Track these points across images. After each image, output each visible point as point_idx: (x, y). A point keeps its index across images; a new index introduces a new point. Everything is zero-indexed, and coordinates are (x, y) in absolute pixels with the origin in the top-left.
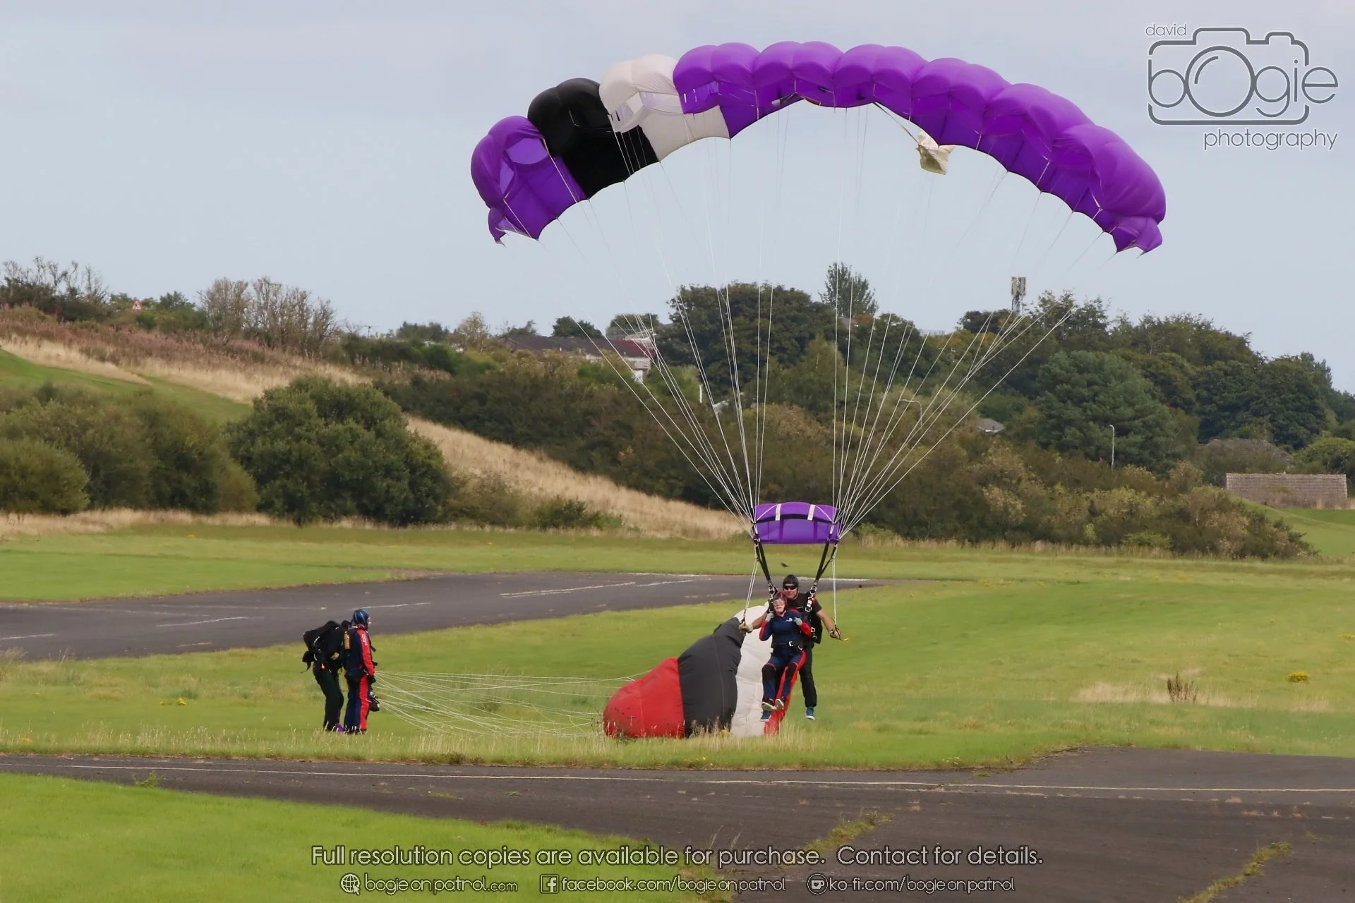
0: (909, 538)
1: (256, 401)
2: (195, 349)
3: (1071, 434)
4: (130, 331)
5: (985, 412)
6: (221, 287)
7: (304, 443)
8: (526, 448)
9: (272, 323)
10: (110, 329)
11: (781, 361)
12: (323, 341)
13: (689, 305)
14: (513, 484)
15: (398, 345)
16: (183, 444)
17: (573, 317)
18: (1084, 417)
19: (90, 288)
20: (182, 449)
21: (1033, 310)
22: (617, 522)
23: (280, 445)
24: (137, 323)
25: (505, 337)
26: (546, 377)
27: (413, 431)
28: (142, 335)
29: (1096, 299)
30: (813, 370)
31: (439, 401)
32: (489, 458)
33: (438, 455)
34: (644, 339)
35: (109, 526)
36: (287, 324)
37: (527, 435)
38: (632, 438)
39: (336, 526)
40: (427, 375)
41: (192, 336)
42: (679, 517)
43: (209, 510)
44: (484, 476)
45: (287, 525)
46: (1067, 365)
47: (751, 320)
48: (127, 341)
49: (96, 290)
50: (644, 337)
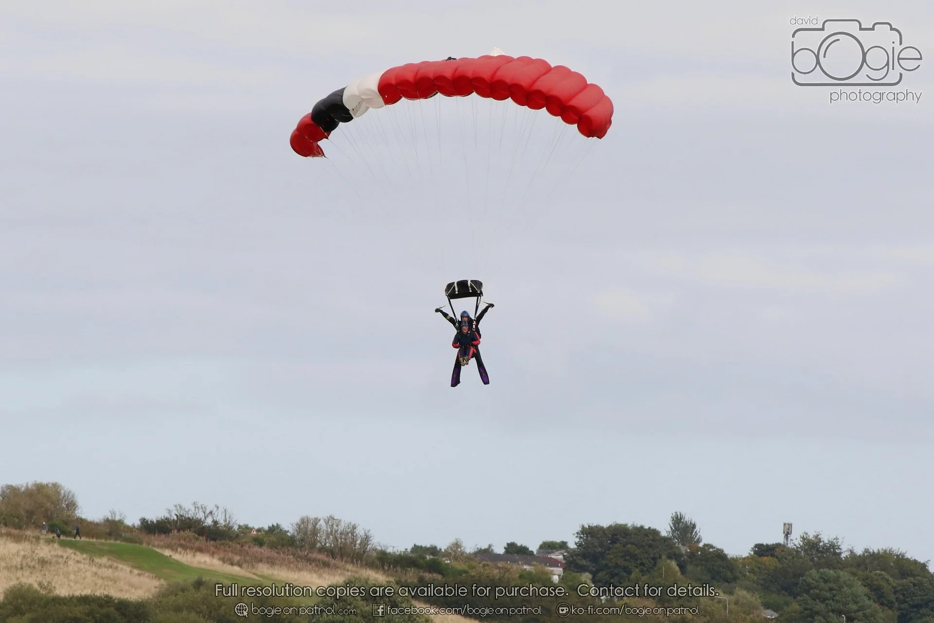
1: (323, 591)
2: (288, 559)
3: (818, 621)
4: (249, 547)
5: (767, 606)
6: (304, 521)
8: (487, 621)
9: (335, 543)
10: (237, 545)
11: (642, 571)
12: (365, 555)
13: (587, 537)
15: (410, 558)
17: (516, 542)
18: (826, 610)
19: (226, 521)
21: (797, 543)
24: (254, 543)
25: (476, 554)
26: (500, 577)
28: (257, 549)
29: (835, 537)
30: (662, 577)
36: (344, 544)
40: (428, 576)
41: (286, 551)
46: (817, 578)
47: (624, 546)
48: (248, 553)
49: (229, 522)
50: (559, 556)
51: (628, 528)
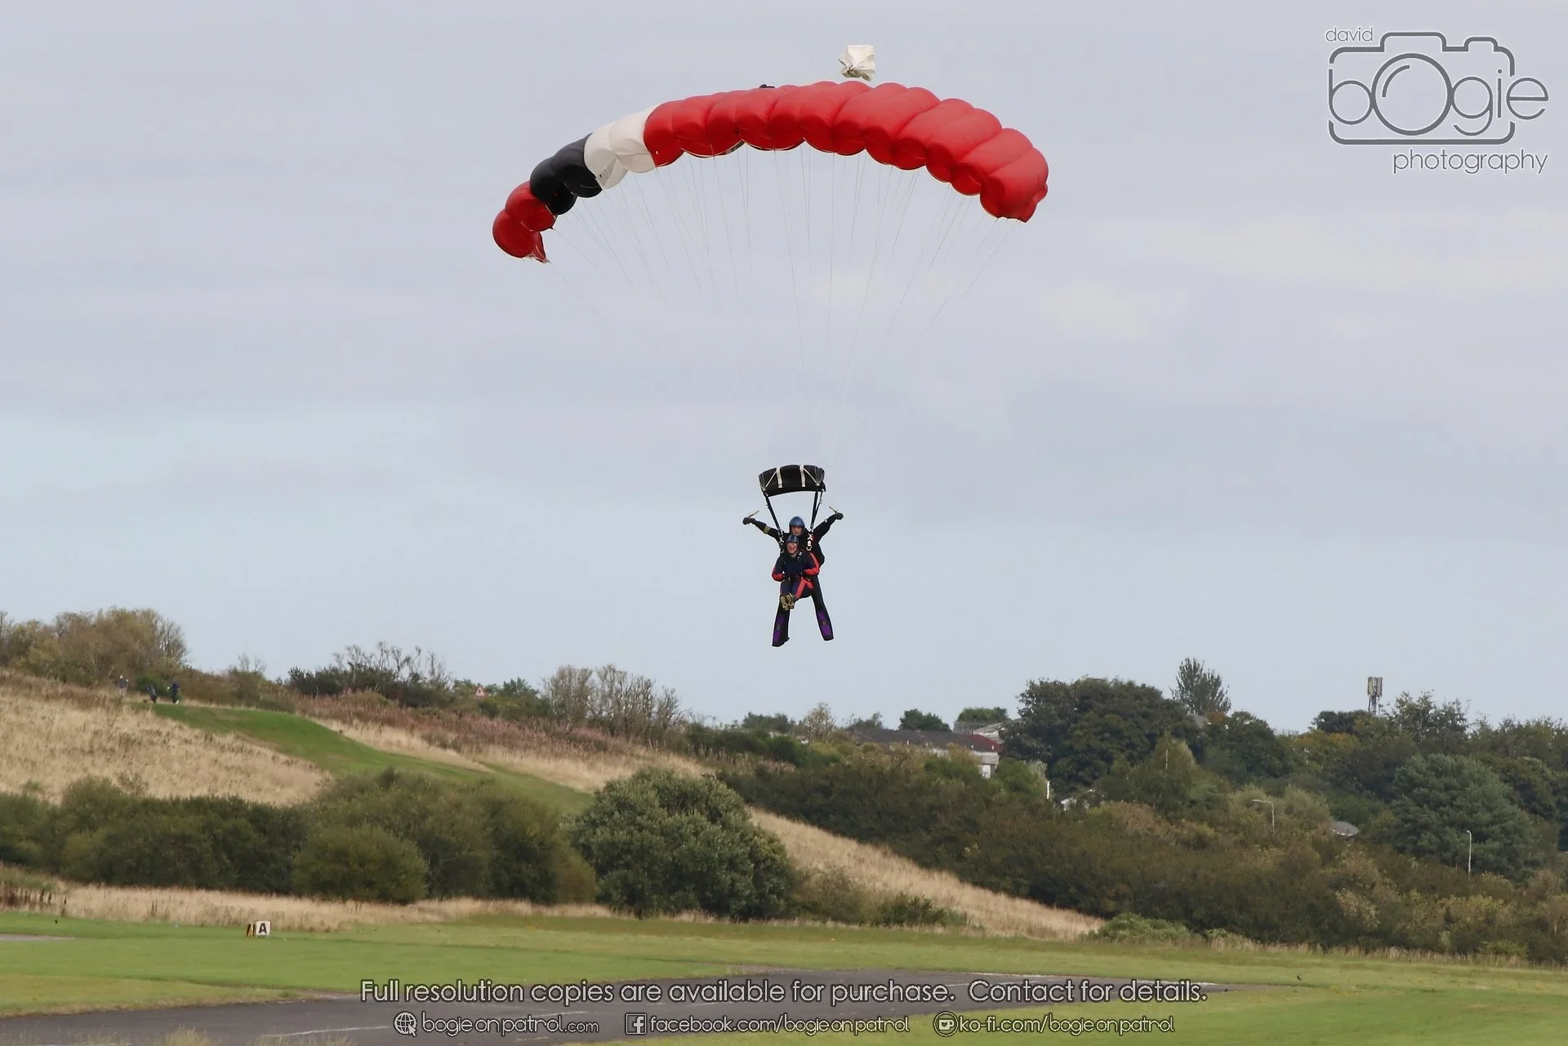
0: (1259, 942)
1: (597, 793)
2: (538, 737)
3: (1426, 840)
4: (473, 717)
5: (1340, 816)
6: (564, 675)
7: (646, 833)
8: (871, 842)
9: (617, 712)
10: (452, 715)
11: (1130, 758)
12: (667, 731)
13: (1038, 701)
14: (857, 880)
15: (742, 736)
16: (524, 832)
17: (919, 710)
18: (1440, 822)
19: (433, 673)
20: (523, 838)
21: (1390, 711)
22: (961, 920)
23: (621, 835)
24: (480, 710)
25: (851, 729)
26: (893, 770)
27: (755, 825)
28: (484, 721)
29: (1454, 700)
30: (1163, 767)
31: (783, 793)
32: (832, 853)
33: (781, 850)
34: (991, 733)
35: (446, 916)
36: (631, 714)
37: (872, 829)
38: (978, 833)
39: (677, 919)
40: (771, 766)
41: (534, 724)
42: (1024, 916)
43: (549, 901)
44: (827, 871)
45: (628, 918)
46: (1424, 769)
47: (1101, 716)
48: (470, 727)
49: (439, 676)
50: (992, 732)
51: (1108, 685)
